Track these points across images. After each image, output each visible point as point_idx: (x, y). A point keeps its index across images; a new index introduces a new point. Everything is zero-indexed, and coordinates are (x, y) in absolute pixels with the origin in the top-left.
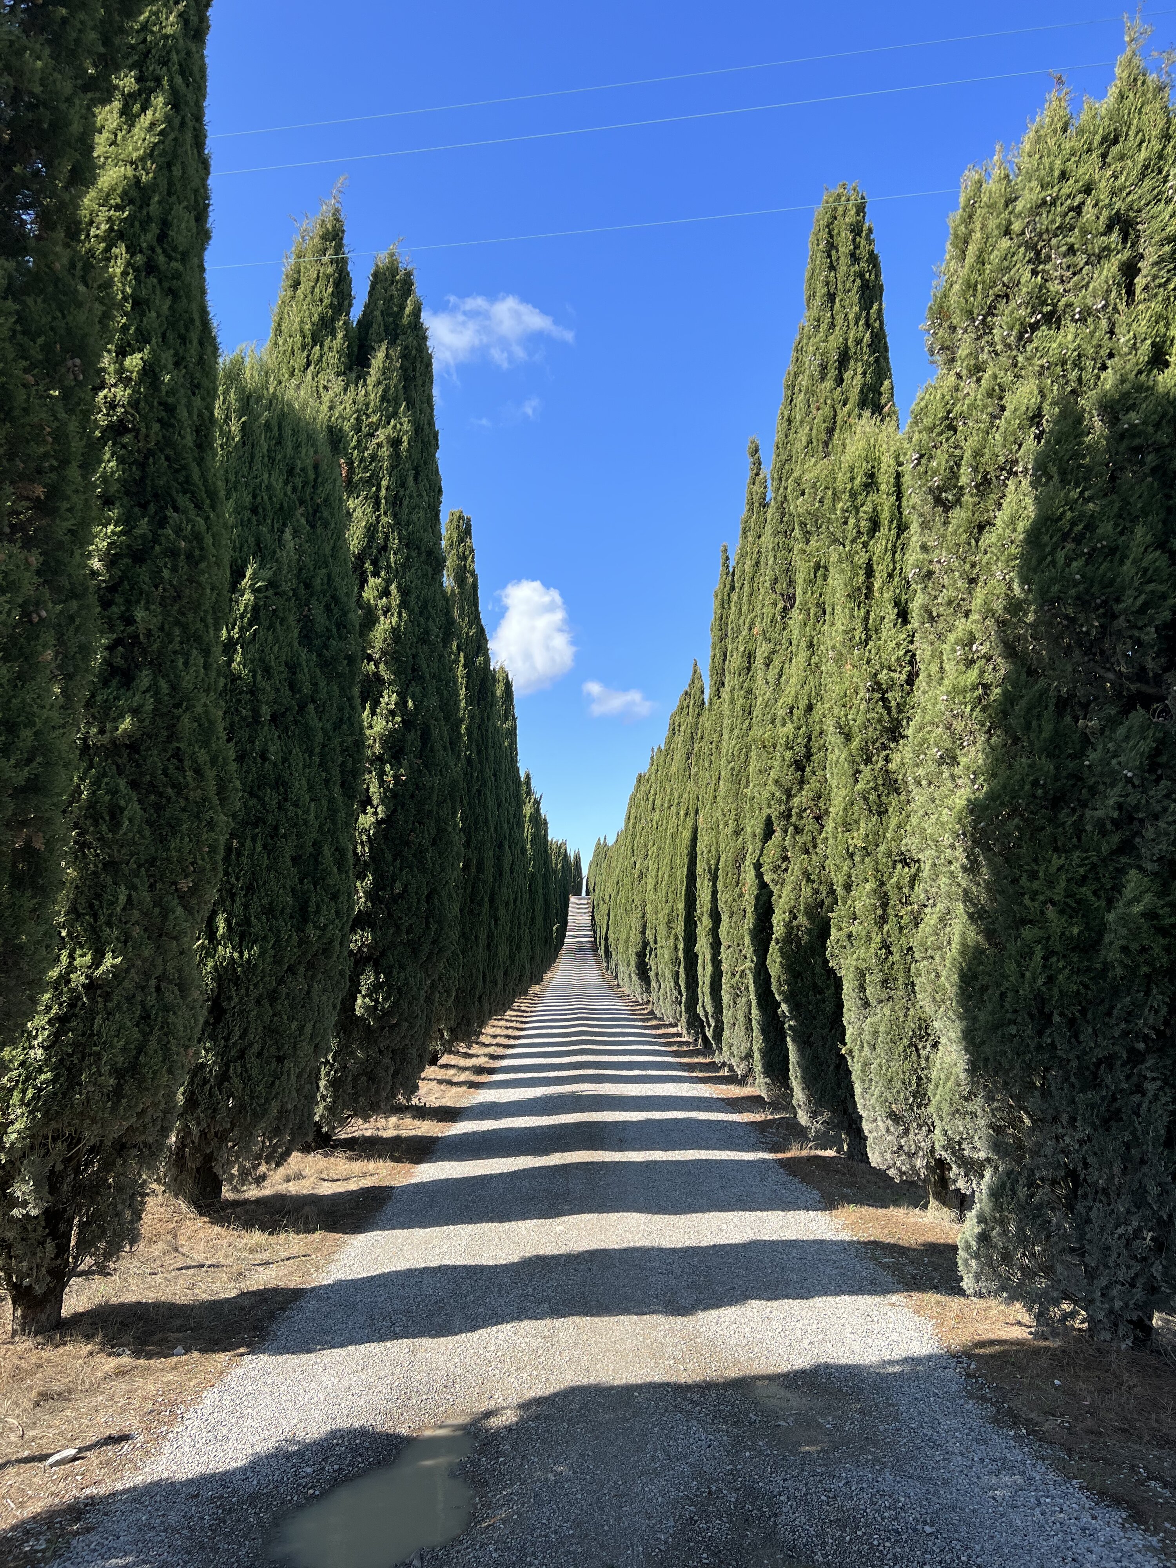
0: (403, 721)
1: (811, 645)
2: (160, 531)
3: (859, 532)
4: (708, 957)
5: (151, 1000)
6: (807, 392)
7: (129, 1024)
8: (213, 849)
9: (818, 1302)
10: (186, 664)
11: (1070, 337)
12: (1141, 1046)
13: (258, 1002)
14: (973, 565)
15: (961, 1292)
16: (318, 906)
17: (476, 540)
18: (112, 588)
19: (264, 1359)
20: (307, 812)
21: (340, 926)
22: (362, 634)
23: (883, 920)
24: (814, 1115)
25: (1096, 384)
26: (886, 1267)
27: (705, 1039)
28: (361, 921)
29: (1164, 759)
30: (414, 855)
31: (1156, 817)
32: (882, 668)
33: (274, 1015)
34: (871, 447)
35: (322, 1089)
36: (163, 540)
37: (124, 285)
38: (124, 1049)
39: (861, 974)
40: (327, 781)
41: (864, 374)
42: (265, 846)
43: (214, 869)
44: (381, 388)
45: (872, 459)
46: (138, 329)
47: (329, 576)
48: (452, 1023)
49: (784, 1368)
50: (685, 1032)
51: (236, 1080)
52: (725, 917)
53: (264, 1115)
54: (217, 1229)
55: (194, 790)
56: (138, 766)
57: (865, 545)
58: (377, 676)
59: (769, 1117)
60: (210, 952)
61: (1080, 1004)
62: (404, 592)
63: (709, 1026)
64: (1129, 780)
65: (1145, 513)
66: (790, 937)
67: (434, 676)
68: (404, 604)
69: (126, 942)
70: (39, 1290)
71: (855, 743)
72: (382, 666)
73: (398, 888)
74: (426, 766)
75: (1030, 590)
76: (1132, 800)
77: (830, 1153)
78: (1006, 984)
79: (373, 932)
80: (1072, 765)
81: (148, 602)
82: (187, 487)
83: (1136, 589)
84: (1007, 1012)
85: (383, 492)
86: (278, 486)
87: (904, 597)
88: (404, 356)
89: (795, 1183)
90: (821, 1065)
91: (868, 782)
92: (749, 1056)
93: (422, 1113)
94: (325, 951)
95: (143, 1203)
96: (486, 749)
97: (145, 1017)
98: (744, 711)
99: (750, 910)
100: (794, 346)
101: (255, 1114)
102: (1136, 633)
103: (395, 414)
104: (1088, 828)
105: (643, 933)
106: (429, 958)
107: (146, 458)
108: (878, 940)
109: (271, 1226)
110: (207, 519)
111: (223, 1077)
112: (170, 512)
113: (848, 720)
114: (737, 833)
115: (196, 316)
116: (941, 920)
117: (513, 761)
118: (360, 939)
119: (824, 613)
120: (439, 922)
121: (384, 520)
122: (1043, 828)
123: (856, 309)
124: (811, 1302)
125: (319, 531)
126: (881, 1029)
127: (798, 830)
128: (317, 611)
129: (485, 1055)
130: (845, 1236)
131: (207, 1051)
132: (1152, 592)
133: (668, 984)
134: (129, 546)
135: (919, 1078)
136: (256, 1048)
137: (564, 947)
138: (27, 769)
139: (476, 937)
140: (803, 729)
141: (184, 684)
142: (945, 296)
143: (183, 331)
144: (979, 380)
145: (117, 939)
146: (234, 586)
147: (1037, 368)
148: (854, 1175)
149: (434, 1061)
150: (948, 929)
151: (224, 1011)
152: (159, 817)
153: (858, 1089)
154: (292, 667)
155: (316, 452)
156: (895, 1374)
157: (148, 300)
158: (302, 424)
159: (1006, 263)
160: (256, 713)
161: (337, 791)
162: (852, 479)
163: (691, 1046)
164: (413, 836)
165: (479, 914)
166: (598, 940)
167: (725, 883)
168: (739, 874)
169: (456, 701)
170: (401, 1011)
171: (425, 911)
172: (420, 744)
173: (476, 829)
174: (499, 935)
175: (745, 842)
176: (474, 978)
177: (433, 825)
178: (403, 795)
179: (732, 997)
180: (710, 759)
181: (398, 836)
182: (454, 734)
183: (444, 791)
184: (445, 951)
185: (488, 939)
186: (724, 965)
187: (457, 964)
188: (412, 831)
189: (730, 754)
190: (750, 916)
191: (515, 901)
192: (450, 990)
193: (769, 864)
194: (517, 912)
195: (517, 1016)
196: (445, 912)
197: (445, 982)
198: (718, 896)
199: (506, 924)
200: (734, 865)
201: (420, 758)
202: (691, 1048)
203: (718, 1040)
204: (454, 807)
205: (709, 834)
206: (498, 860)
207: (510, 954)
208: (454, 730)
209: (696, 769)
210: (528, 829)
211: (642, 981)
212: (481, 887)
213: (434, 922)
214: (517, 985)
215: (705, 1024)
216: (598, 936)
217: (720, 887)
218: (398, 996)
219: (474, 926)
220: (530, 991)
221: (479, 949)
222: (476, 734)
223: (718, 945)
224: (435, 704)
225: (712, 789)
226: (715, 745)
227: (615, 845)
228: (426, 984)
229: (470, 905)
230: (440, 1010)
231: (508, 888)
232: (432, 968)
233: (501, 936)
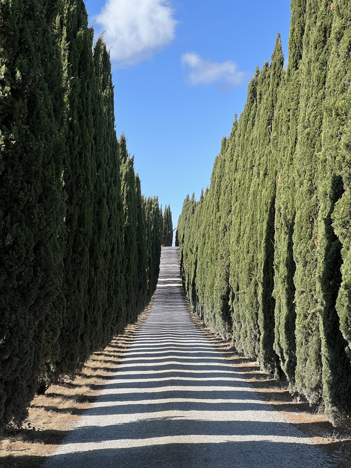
0: (12, 90)
4: (284, 301)
27: (280, 372)
30: (23, 211)
48: (58, 358)
50: (262, 366)
52: (299, 266)
59: (337, 440)
63: (284, 361)
67: (39, 50)
74: (33, 131)
92: (318, 387)
93: (32, 436)
96: (86, 115)
99: (321, 260)
106: (37, 302)
114: (311, 192)
117: (111, 125)
120: (45, 271)
129: (87, 385)
133: (248, 325)
137: (156, 291)
139: (78, 283)
149: (41, 391)
163: (267, 378)
164: (22, 194)
165: (80, 263)
166: (186, 285)
167: (299, 236)
168: (311, 228)
169: (59, 72)
170: (12, 348)
171: (33, 261)
172: (27, 111)
173: (78, 188)
174: (98, 282)
175: (317, 200)
176: (77, 319)
177: (39, 184)
178: (13, 158)
179: (304, 336)
180: (288, 125)
181: (9, 193)
182: (57, 102)
183: (49, 154)
184: (51, 295)
185: (89, 285)
186: (297, 308)
187: (61, 307)
188: (20, 189)
189: (306, 120)
190: (321, 265)
191: (112, 252)
192: (56, 329)
193: (338, 220)
194: (114, 261)
195: (115, 351)
196: (50, 262)
197: (51, 323)
198: (294, 248)
199: (105, 272)
200: (308, 220)
201: (27, 124)
202: (268, 380)
203: (292, 373)
204: (58, 168)
205: (286, 192)
206: (97, 214)
207: (108, 298)
208: (57, 99)
209: (275, 134)
210: (124, 187)
211: (225, 322)
212: (82, 239)
213: (41, 270)
214: (114, 325)
215: (280, 359)
216: (186, 282)
217: (295, 239)
218: (10, 335)
219: (76, 273)
220: (126, 330)
221: (81, 293)
222: (77, 102)
223: (292, 291)
224: (41, 75)
225: (290, 151)
226: (293, 112)
227: (202, 201)
228: (34, 325)
229: (73, 255)
230: (47, 347)
231: (106, 240)
232: (39, 310)
233: (100, 282)
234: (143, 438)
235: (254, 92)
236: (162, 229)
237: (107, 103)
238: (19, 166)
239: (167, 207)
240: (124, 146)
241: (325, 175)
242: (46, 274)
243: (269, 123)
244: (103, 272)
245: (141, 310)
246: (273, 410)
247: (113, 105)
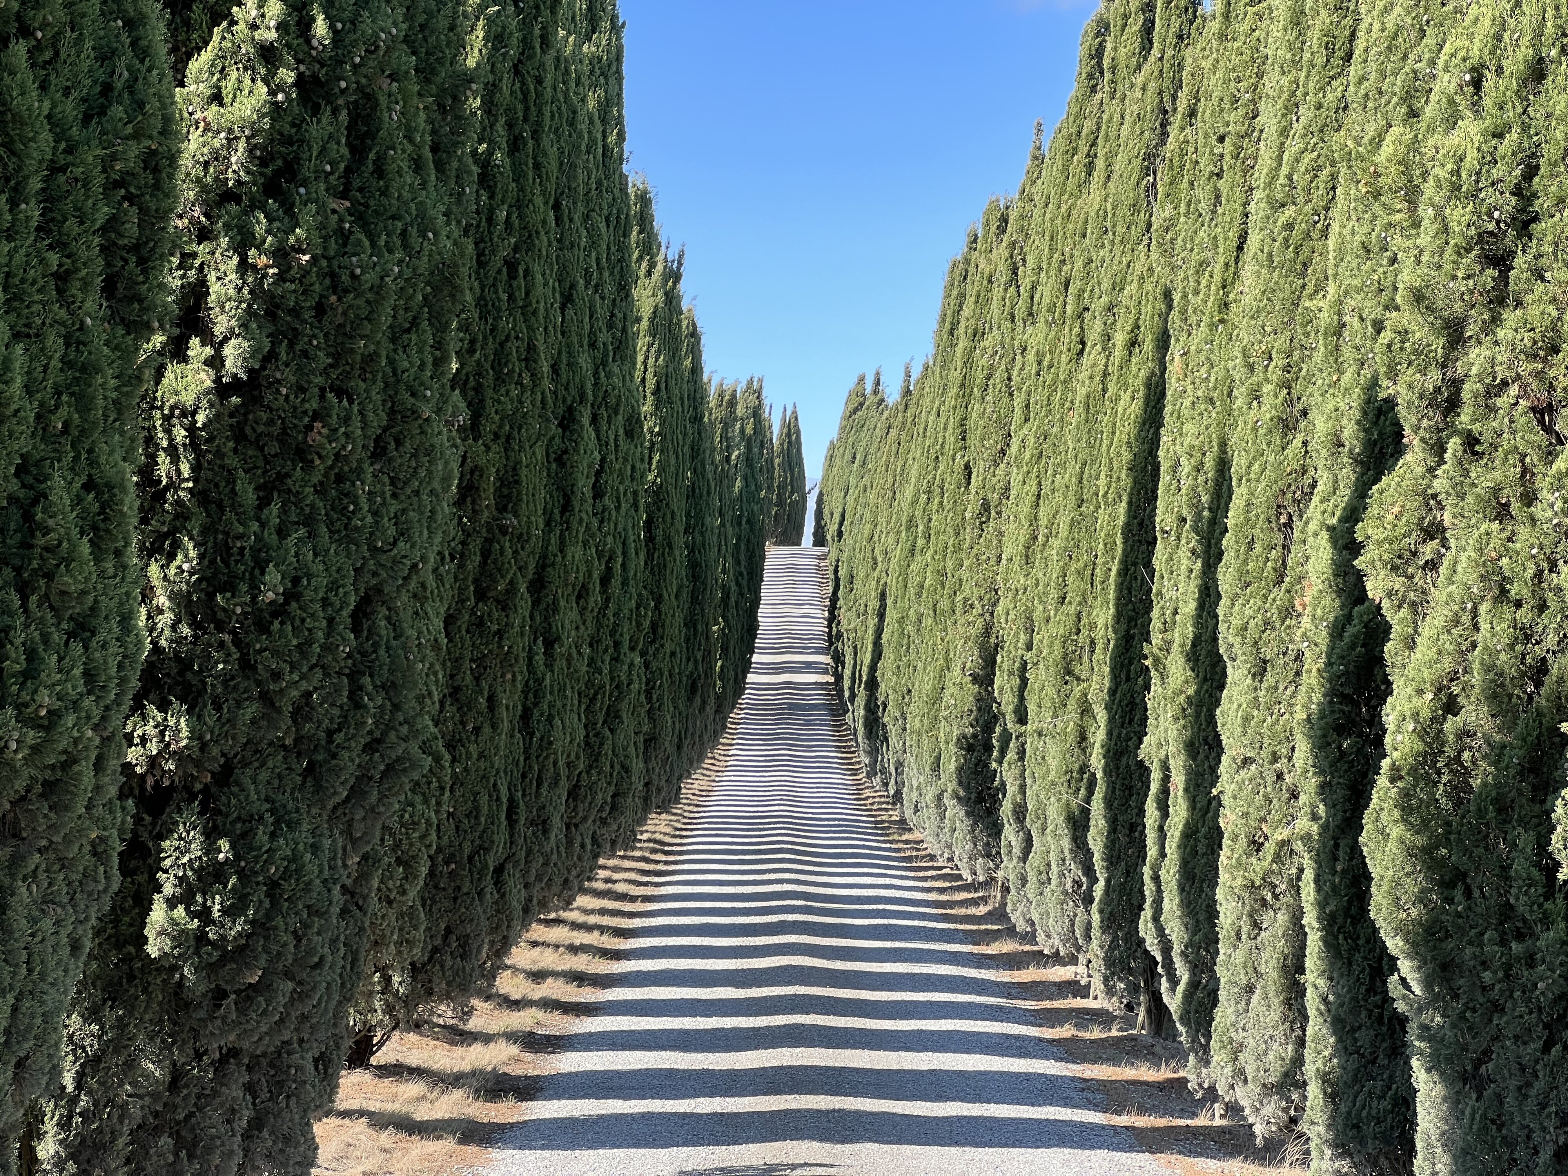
0: (299, 80)
4: (1178, 781)
16: (32, 655)
21: (97, 714)
27: (1158, 1010)
28: (165, 680)
30: (320, 490)
40: (62, 278)
48: (418, 953)
50: (1097, 984)
52: (1236, 674)
63: (1174, 982)
73: (272, 587)
74: (361, 220)
79: (195, 714)
92: (1289, 1082)
94: (50, 787)
96: (536, 135)
98: (1329, 48)
99: (1314, 665)
106: (357, 792)
114: (1287, 425)
117: (610, 159)
118: (161, 734)
120: (389, 688)
127: (1477, 448)
129: (511, 1036)
133: (1054, 843)
137: (746, 698)
139: (491, 699)
140: (1513, 136)
149: (361, 1055)
161: (92, 306)
163: (1115, 1028)
164: (320, 433)
165: (500, 634)
166: (847, 683)
167: (1242, 573)
168: (1284, 547)
169: (455, 16)
170: (275, 948)
171: (349, 656)
172: (345, 151)
173: (500, 380)
174: (556, 689)
175: (1307, 452)
176: (483, 819)
177: (377, 398)
178: (295, 312)
179: (1248, 908)
180: (1216, 189)
181: (276, 430)
182: (444, 119)
183: (411, 297)
184: (405, 770)
185: (526, 698)
186: (1227, 812)
187: (435, 784)
188: (316, 416)
189: (1282, 180)
190: (1314, 681)
191: (605, 581)
192: (413, 857)
193: (1379, 543)
194: (610, 613)
195: (603, 912)
196: (407, 658)
197: (398, 836)
198: (1220, 611)
199: (579, 653)
200: (1273, 518)
201: (344, 196)
202: (1114, 1033)
203: (1198, 1024)
204: (439, 342)
205: (1201, 414)
206: (559, 460)
207: (587, 736)
208: (444, 107)
209: (1168, 212)
210: (647, 358)
211: (975, 823)
212: (509, 552)
213: (375, 687)
214: (604, 822)
215: (1160, 970)
216: (847, 672)
217: (1226, 579)
218: (267, 904)
219: (485, 668)
220: (642, 833)
221: (499, 735)
222: (506, 91)
223: (1211, 748)
224: (394, 31)
225: (1217, 278)
226: (1234, 145)
227: (906, 406)
228: (345, 866)
229: (477, 604)
230: (383, 917)
231: (585, 544)
232: (364, 819)
233: (562, 689)
235: (1096, 55)
236: (770, 488)
237: (602, 80)
238: (314, 336)
239: (789, 413)
240: (646, 219)
241: (1335, 378)
242: (390, 699)
243: (1148, 168)
244: (574, 651)
245: (691, 763)
246: (1131, 1149)
247: (621, 89)
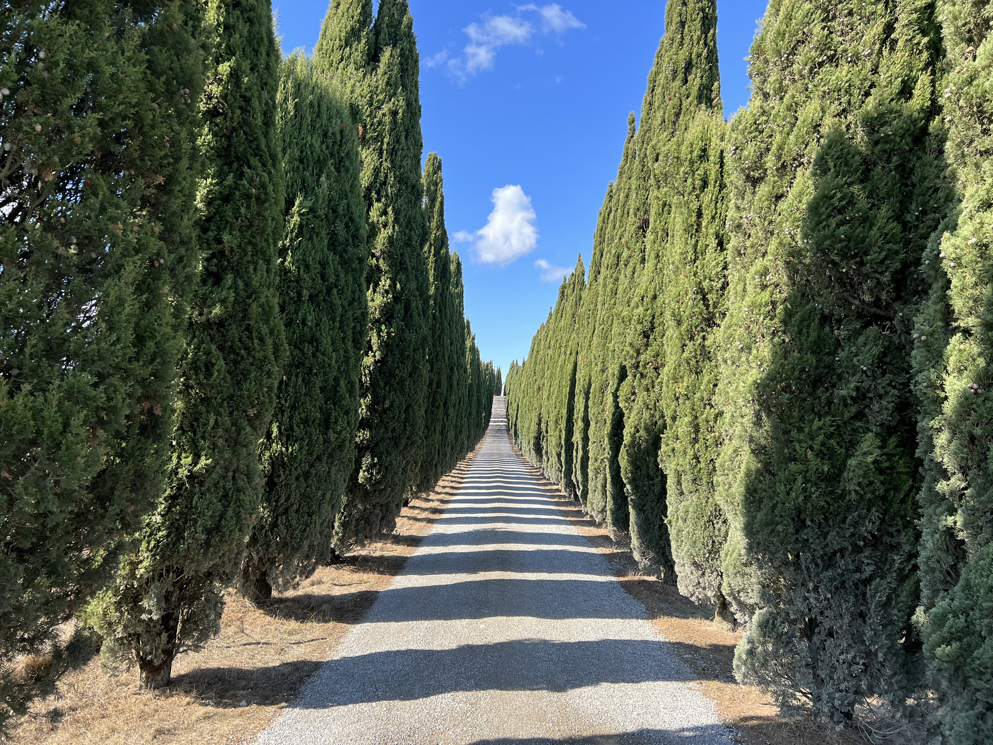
0: (393, 297)
1: (657, 256)
2: (239, 182)
3: (694, 188)
4: (580, 446)
5: (229, 485)
6: (663, 88)
7: (215, 500)
8: (270, 389)
9: (644, 685)
10: (255, 269)
11: (844, 73)
12: (861, 543)
13: (297, 479)
14: (771, 222)
15: (734, 681)
16: (336, 418)
17: (443, 174)
18: (209, 219)
19: (297, 711)
20: (330, 358)
22: (368, 242)
23: (696, 440)
24: (643, 554)
25: (860, 107)
26: (686, 661)
27: (576, 496)
28: (364, 424)
29: (888, 359)
30: (398, 383)
31: (881, 397)
32: (705, 278)
33: (307, 487)
34: (705, 131)
35: (336, 528)
36: (241, 188)
37: (218, 16)
38: (212, 516)
39: (679, 475)
40: (343, 339)
41: (702, 77)
42: (303, 381)
43: (271, 402)
44: (387, 76)
45: (705, 139)
46: (227, 46)
47: (348, 204)
48: (418, 482)
49: (621, 730)
50: (563, 490)
51: (282, 527)
52: (592, 423)
53: (298, 549)
54: (268, 618)
55: (259, 351)
56: (223, 336)
57: (698, 196)
58: (378, 267)
59: (615, 551)
60: (267, 447)
61: (824, 514)
62: (397, 213)
63: (579, 489)
64: (864, 372)
65: (889, 195)
66: (633, 444)
67: (413, 268)
68: (396, 221)
69: (214, 449)
70: (157, 663)
71: (684, 327)
72: (381, 261)
73: (387, 404)
74: (407, 326)
75: (807, 242)
76: (865, 385)
77: (653, 578)
78: (776, 499)
79: (371, 431)
80: (827, 359)
81: (231, 229)
82: (257, 152)
83: (879, 247)
84: (776, 516)
85: (385, 146)
86: (317, 145)
87: (721, 232)
88: (401, 55)
89: (629, 599)
90: (650, 524)
91: (691, 352)
92: (603, 511)
93: (398, 540)
94: (340, 447)
95: (222, 609)
96: (445, 309)
97: (225, 496)
98: (612, 292)
99: (609, 422)
100: (656, 54)
101: (293, 548)
102: (878, 276)
103: (395, 94)
104: (836, 401)
105: (539, 424)
106: (405, 448)
107: (232, 132)
108: (692, 453)
109: (302, 618)
110: (270, 173)
111: (274, 525)
112: (246, 169)
113: (679, 311)
114: (603, 371)
115: (264, 35)
116: (735, 451)
117: (461, 314)
118: (363, 435)
119: (667, 235)
120: (412, 426)
121: (385, 164)
122: (806, 400)
123: (699, 33)
124: (639, 685)
125: (342, 175)
126: (691, 509)
127: (642, 376)
128: (340, 227)
129: (438, 500)
130: (661, 638)
131: (264, 508)
132: (889, 250)
133: (554, 459)
134: (221, 193)
135: (713, 542)
136: (295, 507)
137: (489, 428)
138: (151, 367)
139: (435, 428)
140: (650, 311)
141: (254, 283)
142: (762, 39)
143: (256, 47)
144: (781, 98)
145: (208, 447)
146: (287, 211)
147: (821, 93)
148: (667, 594)
149: (406, 504)
150: (739, 458)
151: (276, 484)
152: (236, 368)
153: (673, 544)
154: (323, 265)
155: (342, 122)
156: (690, 737)
157: (234, 26)
158: (334, 103)
159: (806, 20)
160: (299, 295)
161: (350, 344)
162: (691, 152)
163: (567, 499)
164: (398, 371)
165: (437, 414)
166: (510, 425)
167: (594, 402)
168: (602, 397)
170: (387, 481)
171: (404, 419)
172: (404, 312)
173: (437, 360)
175: (607, 376)
176: (432, 454)
177: (410, 364)
178: (392, 346)
179: (595, 473)
180: (588, 321)
181: (388, 371)
182: (425, 305)
183: (418, 343)
184: (416, 443)
185: (442, 428)
186: (590, 453)
187: (422, 446)
188: (397, 368)
189: (602, 319)
190: (609, 425)
191: (459, 403)
192: (417, 462)
193: (622, 396)
194: (460, 410)
195: (458, 474)
197: (414, 457)
198: (589, 410)
199: (454, 418)
200: (600, 391)
201: (403, 321)
203: (584, 498)
204: (424, 353)
205: (585, 369)
206: (450, 378)
207: (455, 436)
208: (425, 303)
209: (578, 326)
210: (468, 356)
211: (537, 455)
212: (439, 397)
213: (409, 425)
214: (458, 454)
215: (576, 487)
216: (510, 423)
217: (590, 403)
218: (385, 471)
219: (433, 421)
220: (467, 457)
221: (436, 436)
222: (439, 299)
223: (587, 439)
224: (414, 287)
225: (588, 340)
226: (592, 312)
227: (523, 366)
228: (402, 463)
229: (432, 408)
230: (411, 474)
231: (455, 395)
232: (407, 454)
233: (450, 426)
234: (477, 544)
235: (563, 292)
236: (494, 384)
237: (459, 297)
238: (396, 351)
239: (498, 368)
240: (468, 327)
241: (613, 361)
243: (573, 317)
244: (452, 418)
